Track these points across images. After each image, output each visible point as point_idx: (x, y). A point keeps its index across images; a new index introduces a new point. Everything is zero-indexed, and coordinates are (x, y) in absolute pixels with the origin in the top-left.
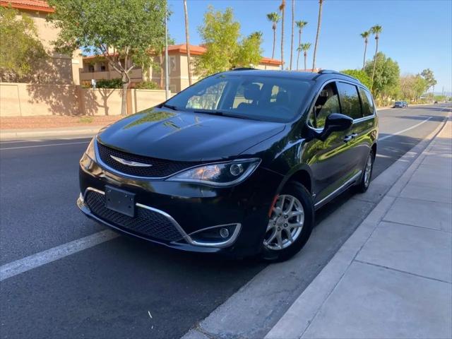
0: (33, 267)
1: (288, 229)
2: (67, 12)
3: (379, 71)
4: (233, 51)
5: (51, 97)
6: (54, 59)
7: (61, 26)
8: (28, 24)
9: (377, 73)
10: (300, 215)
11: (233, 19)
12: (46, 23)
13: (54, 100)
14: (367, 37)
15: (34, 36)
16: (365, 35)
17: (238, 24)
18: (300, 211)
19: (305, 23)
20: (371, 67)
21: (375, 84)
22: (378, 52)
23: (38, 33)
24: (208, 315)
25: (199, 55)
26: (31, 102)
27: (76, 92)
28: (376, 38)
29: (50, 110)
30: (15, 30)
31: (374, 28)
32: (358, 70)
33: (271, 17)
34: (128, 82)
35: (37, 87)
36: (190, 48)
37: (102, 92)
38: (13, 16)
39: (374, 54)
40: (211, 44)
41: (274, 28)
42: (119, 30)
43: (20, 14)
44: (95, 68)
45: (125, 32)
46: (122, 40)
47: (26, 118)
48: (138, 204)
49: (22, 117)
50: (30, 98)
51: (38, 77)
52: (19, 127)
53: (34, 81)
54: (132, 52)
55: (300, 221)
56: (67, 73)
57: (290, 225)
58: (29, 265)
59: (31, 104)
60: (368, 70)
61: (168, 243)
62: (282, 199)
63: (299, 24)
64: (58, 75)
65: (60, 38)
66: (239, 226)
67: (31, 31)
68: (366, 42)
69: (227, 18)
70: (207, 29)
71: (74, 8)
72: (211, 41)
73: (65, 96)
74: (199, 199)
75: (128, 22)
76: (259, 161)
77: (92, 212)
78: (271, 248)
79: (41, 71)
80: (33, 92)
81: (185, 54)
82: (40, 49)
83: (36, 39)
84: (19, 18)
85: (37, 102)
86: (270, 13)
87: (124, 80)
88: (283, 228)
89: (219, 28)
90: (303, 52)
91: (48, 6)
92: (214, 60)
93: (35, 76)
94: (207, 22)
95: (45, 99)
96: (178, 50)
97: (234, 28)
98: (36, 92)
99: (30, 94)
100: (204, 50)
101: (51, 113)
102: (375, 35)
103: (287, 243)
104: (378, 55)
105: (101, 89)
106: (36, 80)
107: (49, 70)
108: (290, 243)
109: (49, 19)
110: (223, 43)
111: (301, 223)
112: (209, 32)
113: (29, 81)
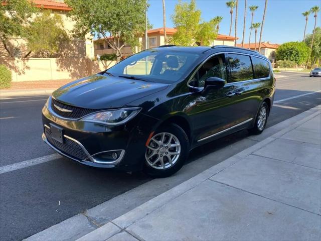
0: (7, 171)
1: (168, 156)
2: (79, 10)
3: (317, 42)
4: (195, 32)
5: (71, 67)
6: (74, 42)
7: (76, 20)
8: (58, 19)
9: (315, 44)
10: (178, 147)
11: (196, 8)
12: (67, 18)
13: (73, 69)
14: (307, 15)
15: (61, 27)
16: (306, 14)
17: (199, 11)
18: (178, 144)
19: (257, 7)
20: (311, 39)
21: (313, 52)
22: (316, 27)
23: (64, 25)
24: (95, 206)
25: (171, 35)
26: (58, 70)
27: (87, 63)
28: (315, 16)
29: (70, 75)
30: (49, 24)
31: (313, 8)
32: (299, 42)
33: (229, 4)
34: (120, 56)
35: (62, 60)
36: (167, 30)
37: (104, 63)
38: (49, 15)
39: (313, 29)
40: (180, 27)
41: (231, 13)
42: (112, 21)
43: (53, 13)
44: (104, 46)
45: (116, 21)
46: (115, 27)
47: (55, 81)
48: (65, 136)
49: (53, 81)
50: (58, 68)
51: (64, 54)
52: (49, 87)
53: (62, 57)
54: (123, 35)
55: (178, 150)
56: (82, 51)
57: (170, 153)
58: (6, 170)
59: (58, 72)
60: (308, 42)
61: (81, 160)
62: (163, 135)
63: (252, 9)
64: (77, 53)
65: (75, 27)
66: (123, 152)
67: (60, 24)
68: (307, 20)
69: (191, 7)
70: (177, 17)
71: (84, 7)
72: (180, 25)
73: (80, 67)
74: (102, 134)
75: (118, 15)
76: (140, 109)
77: (48, 140)
78: (156, 167)
79: (66, 50)
80: (59, 64)
81: (163, 35)
82: (65, 35)
83: (62, 29)
84: (52, 15)
85: (62, 70)
86: (228, 2)
87: (117, 55)
88: (164, 154)
89: (185, 15)
90: (254, 30)
91: (68, 6)
92: (181, 38)
93: (63, 53)
94: (176, 11)
95: (67, 68)
96: (159, 32)
97: (196, 15)
98: (62, 64)
99: (58, 65)
100: (175, 31)
101: (71, 78)
102: (314, 14)
103: (168, 166)
104: (316, 30)
105: (103, 61)
106: (63, 55)
107: (71, 49)
108: (170, 165)
109: (68, 15)
110: (188, 26)
111: (179, 152)
112: (178, 18)
113: (59, 57)
